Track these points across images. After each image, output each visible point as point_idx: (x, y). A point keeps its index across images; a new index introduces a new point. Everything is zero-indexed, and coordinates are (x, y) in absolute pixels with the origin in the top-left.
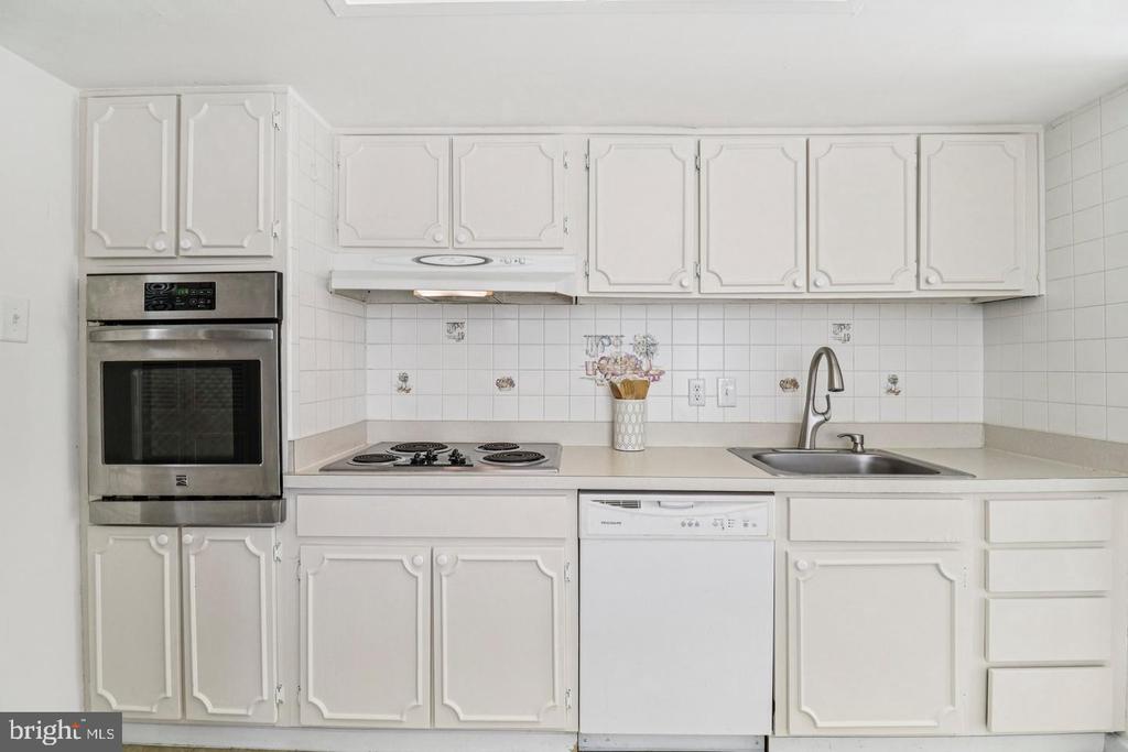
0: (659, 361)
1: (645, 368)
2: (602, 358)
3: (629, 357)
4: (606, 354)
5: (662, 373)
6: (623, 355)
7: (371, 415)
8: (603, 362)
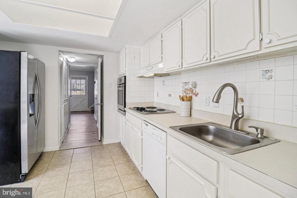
0: (197, 90)
1: (194, 92)
2: (185, 89)
3: (191, 88)
4: (186, 88)
5: (198, 94)
6: (190, 88)
7: (155, 101)
8: (186, 90)
